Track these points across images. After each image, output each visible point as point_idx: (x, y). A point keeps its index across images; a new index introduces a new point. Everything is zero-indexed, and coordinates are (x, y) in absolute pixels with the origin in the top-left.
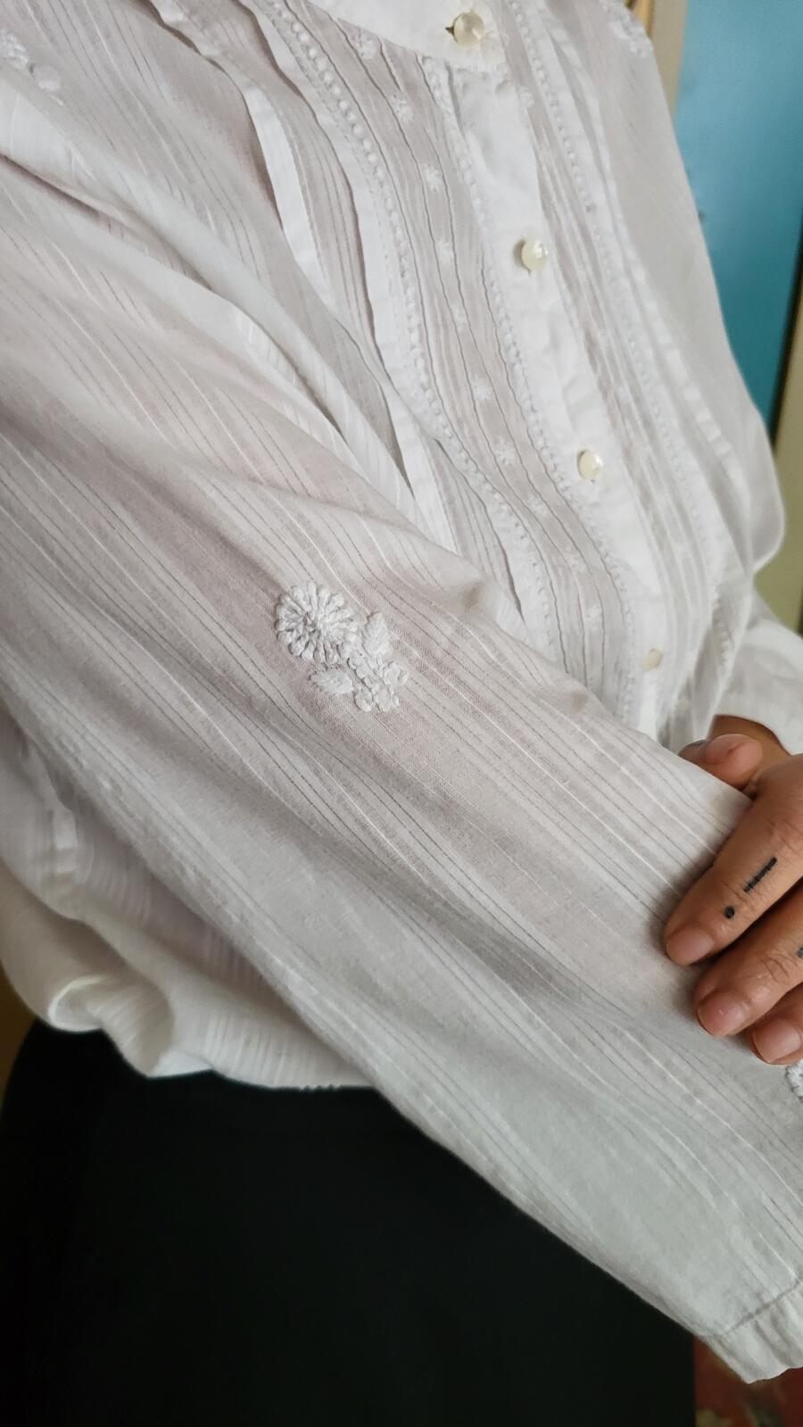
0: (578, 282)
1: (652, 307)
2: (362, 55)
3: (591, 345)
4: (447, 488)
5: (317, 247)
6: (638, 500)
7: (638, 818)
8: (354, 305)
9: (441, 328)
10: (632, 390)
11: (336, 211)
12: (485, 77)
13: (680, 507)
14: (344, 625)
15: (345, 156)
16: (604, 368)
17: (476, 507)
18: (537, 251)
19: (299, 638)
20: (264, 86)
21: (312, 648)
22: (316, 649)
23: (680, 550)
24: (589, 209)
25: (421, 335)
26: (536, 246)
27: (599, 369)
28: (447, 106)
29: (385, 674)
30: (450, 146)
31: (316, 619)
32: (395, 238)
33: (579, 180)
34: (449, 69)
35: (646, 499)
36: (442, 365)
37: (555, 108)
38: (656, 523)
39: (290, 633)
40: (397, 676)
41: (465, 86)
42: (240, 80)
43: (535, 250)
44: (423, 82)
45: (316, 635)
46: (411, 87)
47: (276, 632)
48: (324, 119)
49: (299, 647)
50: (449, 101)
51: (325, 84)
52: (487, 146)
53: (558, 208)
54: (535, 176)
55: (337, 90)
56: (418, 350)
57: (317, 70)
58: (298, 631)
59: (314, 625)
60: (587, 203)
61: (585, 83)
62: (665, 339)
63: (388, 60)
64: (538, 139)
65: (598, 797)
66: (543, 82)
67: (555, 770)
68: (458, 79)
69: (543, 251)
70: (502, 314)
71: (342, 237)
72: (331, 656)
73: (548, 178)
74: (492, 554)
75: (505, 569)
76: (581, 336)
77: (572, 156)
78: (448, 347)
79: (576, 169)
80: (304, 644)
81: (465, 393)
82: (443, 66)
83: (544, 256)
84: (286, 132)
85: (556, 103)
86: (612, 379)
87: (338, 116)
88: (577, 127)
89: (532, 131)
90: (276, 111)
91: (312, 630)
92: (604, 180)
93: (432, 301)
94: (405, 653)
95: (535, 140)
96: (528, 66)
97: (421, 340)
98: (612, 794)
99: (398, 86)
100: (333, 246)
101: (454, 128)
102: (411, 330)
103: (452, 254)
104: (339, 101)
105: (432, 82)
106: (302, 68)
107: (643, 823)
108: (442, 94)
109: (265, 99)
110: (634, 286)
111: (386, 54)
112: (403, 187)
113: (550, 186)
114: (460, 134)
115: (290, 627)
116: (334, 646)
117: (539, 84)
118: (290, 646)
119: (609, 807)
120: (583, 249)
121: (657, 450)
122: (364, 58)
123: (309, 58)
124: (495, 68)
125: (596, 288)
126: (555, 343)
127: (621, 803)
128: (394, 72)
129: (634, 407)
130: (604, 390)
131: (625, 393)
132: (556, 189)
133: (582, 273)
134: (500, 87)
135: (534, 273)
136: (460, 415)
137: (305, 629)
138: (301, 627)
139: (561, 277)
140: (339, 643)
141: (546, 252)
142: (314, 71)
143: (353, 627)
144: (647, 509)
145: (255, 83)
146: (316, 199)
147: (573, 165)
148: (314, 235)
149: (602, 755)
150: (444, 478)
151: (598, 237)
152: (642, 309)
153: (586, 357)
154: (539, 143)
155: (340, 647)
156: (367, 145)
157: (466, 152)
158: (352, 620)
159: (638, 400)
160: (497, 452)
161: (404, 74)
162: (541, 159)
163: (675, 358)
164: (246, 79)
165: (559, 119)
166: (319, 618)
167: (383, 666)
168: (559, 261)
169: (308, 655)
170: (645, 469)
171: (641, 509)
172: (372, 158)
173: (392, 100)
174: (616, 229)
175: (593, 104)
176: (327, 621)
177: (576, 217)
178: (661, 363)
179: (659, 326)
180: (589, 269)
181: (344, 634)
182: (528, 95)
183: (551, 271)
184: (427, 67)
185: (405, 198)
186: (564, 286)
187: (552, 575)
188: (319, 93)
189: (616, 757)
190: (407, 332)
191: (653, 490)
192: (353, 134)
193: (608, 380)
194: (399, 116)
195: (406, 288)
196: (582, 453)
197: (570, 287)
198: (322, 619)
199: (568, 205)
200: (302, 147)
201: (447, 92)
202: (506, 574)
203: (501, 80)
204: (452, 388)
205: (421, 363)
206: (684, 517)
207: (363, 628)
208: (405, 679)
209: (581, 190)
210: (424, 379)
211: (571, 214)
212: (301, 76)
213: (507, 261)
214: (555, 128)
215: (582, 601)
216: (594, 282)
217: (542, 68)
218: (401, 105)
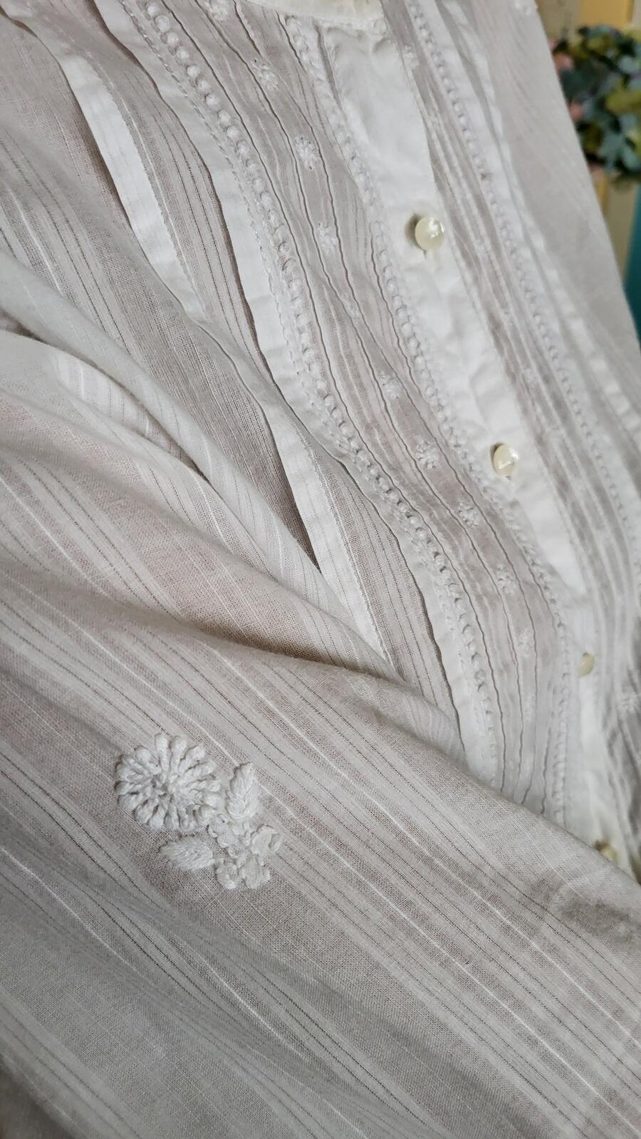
0: (476, 258)
1: (553, 275)
2: (213, 15)
3: (496, 327)
4: (349, 524)
5: (175, 244)
6: (555, 492)
7: (551, 1004)
8: (227, 306)
9: (336, 322)
10: (540, 369)
11: (194, 200)
12: (360, 35)
13: (599, 489)
14: (203, 785)
15: (198, 134)
16: (511, 350)
17: (386, 543)
18: (432, 227)
19: (146, 802)
20: (89, 54)
21: (162, 812)
22: (167, 814)
23: (603, 539)
24: (484, 176)
25: (314, 334)
26: (431, 223)
27: (506, 354)
28: (317, 71)
29: (253, 841)
30: (323, 117)
31: (167, 782)
32: (269, 224)
33: (471, 146)
34: (317, 29)
35: (563, 487)
36: (341, 365)
37: (441, 70)
38: (577, 515)
39: (135, 796)
40: (268, 842)
41: (337, 47)
42: (57, 47)
43: (429, 227)
44: (288, 44)
45: (168, 798)
46: (274, 51)
47: (116, 795)
48: (168, 90)
49: (146, 813)
50: (319, 65)
51: (169, 47)
52: (367, 116)
53: (451, 180)
54: (425, 144)
55: (183, 54)
56: (310, 354)
57: (158, 30)
58: (144, 795)
59: (165, 788)
60: (482, 170)
61: (471, 40)
62: (568, 308)
63: (245, 22)
64: (425, 102)
65: (505, 979)
66: (427, 42)
67: (455, 950)
68: (329, 41)
69: (440, 228)
70: (397, 303)
71: (205, 230)
72: (186, 823)
73: (438, 146)
74: (406, 597)
75: (421, 611)
76: (484, 317)
77: (462, 120)
78: (347, 345)
79: (467, 134)
80: (152, 808)
81: (372, 395)
82: (312, 27)
83: (441, 234)
84: (121, 108)
85: (441, 64)
86: (519, 360)
87: (186, 85)
88: (466, 88)
89: (419, 96)
90: (106, 83)
91: (162, 793)
92: (498, 145)
93: (321, 294)
94: (278, 812)
95: (422, 104)
96: (410, 24)
97: (314, 341)
98: (521, 975)
99: (258, 51)
100: (196, 241)
101: (328, 97)
102: (300, 331)
103: (335, 241)
104: (187, 67)
105: (298, 45)
106: (139, 29)
107: (556, 1008)
108: (312, 58)
109: (91, 68)
110: (534, 253)
111: (242, 16)
112: (272, 165)
113: (441, 155)
114: (334, 104)
115: (135, 790)
116: (191, 811)
117: (423, 44)
118: (134, 812)
119: (519, 993)
120: (480, 221)
121: (571, 432)
122: (215, 19)
123: (148, 17)
124: (372, 25)
125: (496, 263)
126: (459, 332)
127: (532, 985)
128: (252, 35)
129: (543, 388)
130: (512, 375)
131: (533, 375)
132: (447, 157)
133: (482, 248)
134: (379, 46)
135: (430, 253)
136: (369, 420)
137: (153, 792)
138: (149, 789)
139: (458, 254)
140: (196, 808)
141: (443, 230)
142: (154, 33)
143: (215, 785)
144: (565, 500)
145: (77, 50)
146: (167, 187)
147: (464, 130)
148: (170, 230)
149: (509, 927)
150: (346, 513)
151: (495, 207)
152: (544, 277)
153: (492, 340)
154: (427, 108)
155: (197, 813)
156: (225, 118)
157: (343, 123)
158: (214, 778)
159: (547, 379)
160: (417, 456)
161: (264, 36)
162: (430, 124)
163: (578, 327)
164: (65, 45)
165: (446, 81)
166: (171, 782)
167: (251, 831)
168: (456, 237)
169: (158, 822)
170: (560, 455)
171: (560, 501)
172: (233, 133)
173: (252, 65)
174: (513, 196)
175: (481, 63)
176: (181, 782)
177: (471, 186)
178: (567, 334)
179: (561, 294)
180: (487, 242)
181: (203, 797)
182: (411, 55)
183: (448, 251)
184: (292, 27)
185: (276, 179)
186: (463, 264)
187: (477, 608)
188: (161, 59)
189: (524, 929)
190: (297, 333)
191: (570, 477)
192: (207, 107)
193: (516, 363)
194: (263, 83)
195: (290, 281)
196: (496, 448)
197: (469, 264)
198: (175, 781)
199: (460, 174)
200: (142, 124)
201: (316, 56)
202: (423, 617)
203: (380, 38)
204: (356, 390)
205: (316, 369)
206: (604, 500)
207: (228, 785)
208: (278, 845)
209: (474, 156)
210: (321, 385)
211: (465, 185)
212: (139, 39)
213: (400, 242)
214: (443, 91)
215: (512, 627)
216: (493, 257)
217: (425, 26)
218: (263, 71)
